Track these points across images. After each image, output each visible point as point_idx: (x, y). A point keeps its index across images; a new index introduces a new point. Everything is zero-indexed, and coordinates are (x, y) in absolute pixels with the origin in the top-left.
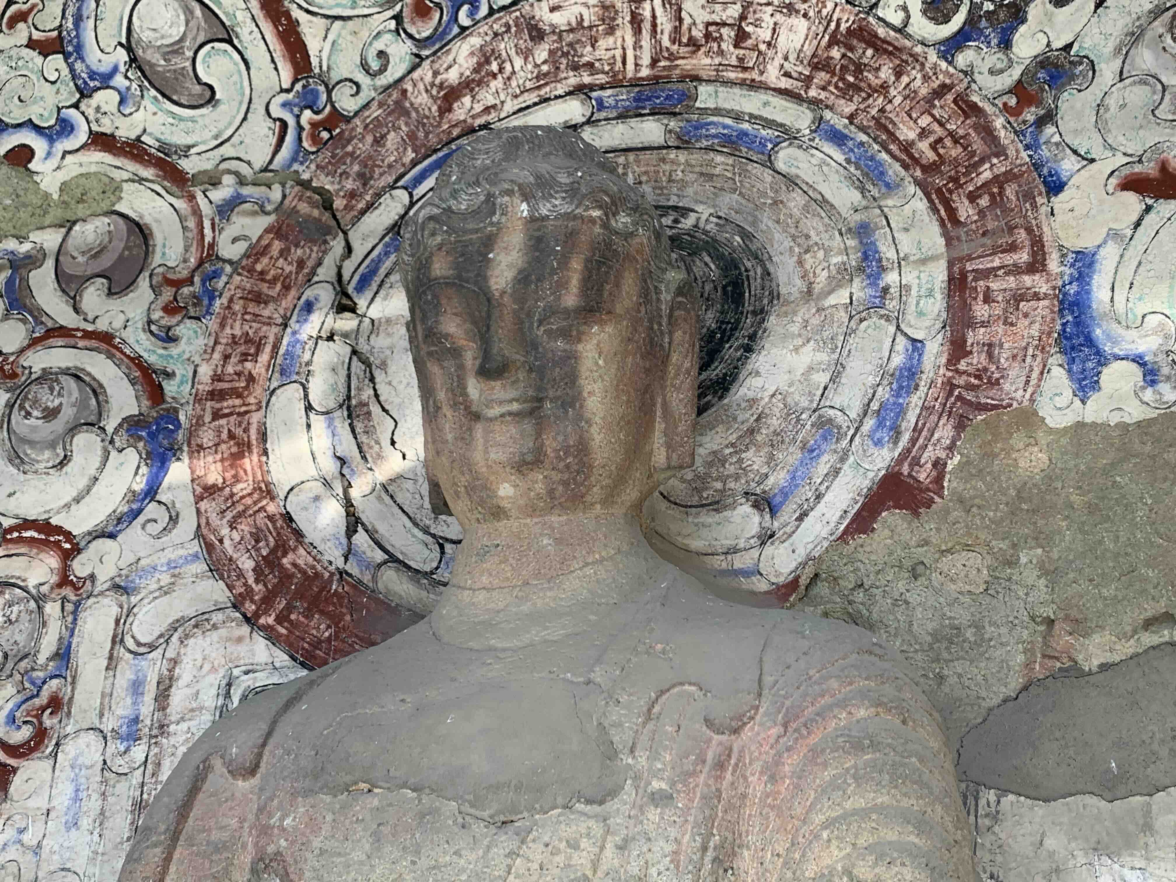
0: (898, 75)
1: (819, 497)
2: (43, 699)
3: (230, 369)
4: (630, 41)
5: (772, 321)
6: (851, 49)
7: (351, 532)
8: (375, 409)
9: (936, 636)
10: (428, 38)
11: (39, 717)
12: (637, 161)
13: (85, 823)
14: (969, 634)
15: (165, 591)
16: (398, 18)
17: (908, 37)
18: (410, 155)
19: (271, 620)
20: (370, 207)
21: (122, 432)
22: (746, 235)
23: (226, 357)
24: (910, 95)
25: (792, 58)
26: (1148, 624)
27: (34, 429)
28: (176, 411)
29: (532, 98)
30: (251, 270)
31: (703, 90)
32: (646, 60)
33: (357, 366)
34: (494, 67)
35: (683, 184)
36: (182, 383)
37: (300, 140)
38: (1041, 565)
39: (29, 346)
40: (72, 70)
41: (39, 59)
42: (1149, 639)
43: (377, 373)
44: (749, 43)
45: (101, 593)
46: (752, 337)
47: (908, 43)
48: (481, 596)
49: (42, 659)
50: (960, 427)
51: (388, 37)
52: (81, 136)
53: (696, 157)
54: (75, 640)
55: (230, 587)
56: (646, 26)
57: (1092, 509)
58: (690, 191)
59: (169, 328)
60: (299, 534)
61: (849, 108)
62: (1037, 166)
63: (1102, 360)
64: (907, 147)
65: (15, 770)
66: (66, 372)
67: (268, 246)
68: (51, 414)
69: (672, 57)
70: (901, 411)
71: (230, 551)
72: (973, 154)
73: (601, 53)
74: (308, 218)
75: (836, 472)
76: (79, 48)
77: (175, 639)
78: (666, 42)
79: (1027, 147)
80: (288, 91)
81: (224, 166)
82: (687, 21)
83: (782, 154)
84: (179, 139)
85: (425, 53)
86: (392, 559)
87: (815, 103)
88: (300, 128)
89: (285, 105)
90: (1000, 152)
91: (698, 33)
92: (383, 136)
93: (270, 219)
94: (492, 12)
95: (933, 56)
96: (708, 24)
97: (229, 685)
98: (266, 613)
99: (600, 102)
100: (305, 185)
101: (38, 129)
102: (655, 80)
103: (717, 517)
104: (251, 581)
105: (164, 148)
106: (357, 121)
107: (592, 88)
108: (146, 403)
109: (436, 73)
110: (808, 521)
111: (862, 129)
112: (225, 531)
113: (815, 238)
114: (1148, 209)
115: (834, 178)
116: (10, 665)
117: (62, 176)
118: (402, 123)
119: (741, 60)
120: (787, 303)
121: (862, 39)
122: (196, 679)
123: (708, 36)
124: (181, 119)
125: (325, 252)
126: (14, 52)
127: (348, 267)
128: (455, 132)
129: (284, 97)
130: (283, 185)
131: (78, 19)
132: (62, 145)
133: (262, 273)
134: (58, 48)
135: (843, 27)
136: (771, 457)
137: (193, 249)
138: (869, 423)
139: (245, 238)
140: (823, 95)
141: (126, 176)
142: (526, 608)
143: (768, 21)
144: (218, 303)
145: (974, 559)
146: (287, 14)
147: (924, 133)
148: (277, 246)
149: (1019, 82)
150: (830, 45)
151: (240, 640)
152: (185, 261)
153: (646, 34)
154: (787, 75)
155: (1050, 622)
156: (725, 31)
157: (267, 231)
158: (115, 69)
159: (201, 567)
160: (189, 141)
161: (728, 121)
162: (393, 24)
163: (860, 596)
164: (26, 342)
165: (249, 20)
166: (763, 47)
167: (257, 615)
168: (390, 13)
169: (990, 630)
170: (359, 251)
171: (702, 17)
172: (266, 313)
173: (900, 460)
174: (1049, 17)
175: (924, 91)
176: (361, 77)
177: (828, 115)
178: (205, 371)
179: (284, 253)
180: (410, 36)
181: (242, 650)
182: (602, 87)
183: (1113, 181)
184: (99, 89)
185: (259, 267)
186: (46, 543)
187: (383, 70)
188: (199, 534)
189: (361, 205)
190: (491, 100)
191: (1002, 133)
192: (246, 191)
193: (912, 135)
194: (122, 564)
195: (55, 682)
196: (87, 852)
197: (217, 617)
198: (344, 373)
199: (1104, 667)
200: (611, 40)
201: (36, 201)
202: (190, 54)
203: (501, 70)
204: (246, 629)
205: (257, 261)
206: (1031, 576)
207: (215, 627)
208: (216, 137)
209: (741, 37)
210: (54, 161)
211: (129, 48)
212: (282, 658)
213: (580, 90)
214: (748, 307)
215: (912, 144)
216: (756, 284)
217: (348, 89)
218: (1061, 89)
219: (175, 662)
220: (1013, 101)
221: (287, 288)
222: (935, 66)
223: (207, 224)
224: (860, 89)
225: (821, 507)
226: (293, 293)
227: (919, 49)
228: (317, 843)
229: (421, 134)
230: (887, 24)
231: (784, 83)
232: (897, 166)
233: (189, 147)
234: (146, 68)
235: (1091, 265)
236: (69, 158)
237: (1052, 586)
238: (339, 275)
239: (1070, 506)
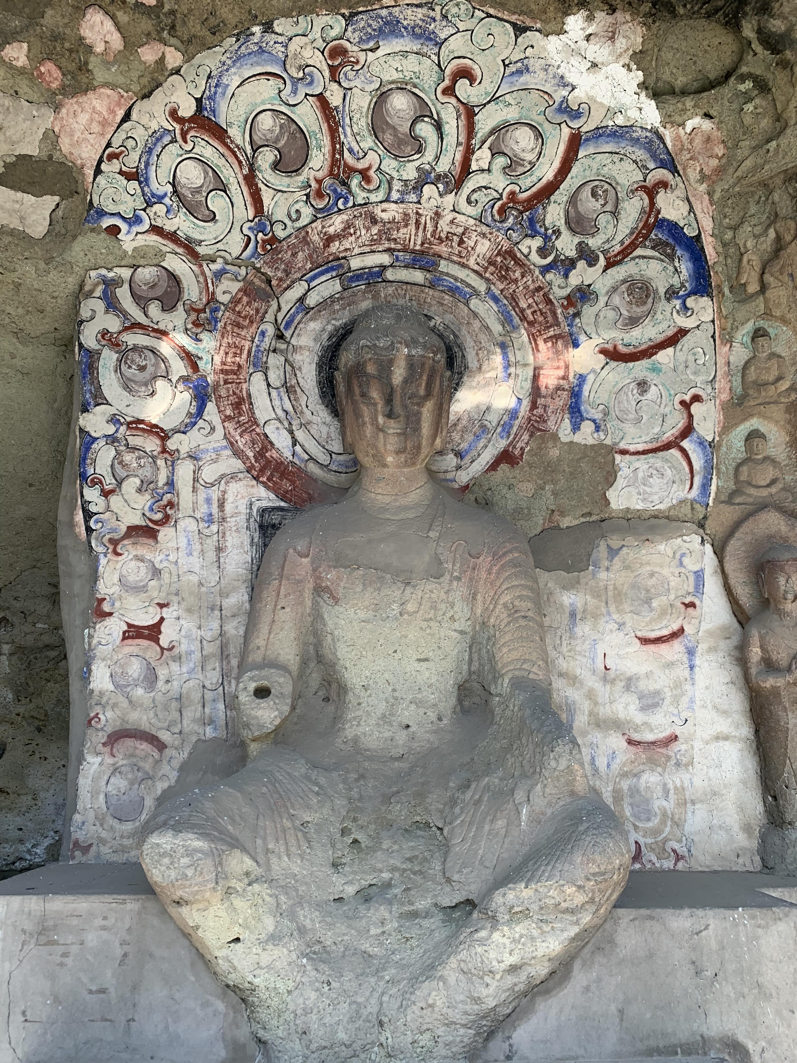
0: (523, 276)
1: (479, 455)
2: (165, 501)
3: (229, 360)
4: (413, 232)
5: (465, 378)
6: (505, 259)
7: (294, 444)
8: (298, 390)
9: (515, 510)
10: (321, 209)
11: (165, 509)
12: (411, 290)
13: (195, 554)
14: (526, 511)
15: (215, 461)
16: (308, 195)
17: (529, 260)
18: (309, 266)
19: (265, 479)
20: (288, 287)
21: (181, 383)
22: (455, 336)
23: (227, 353)
24: (526, 287)
25: (481, 256)
26: (583, 516)
27: (134, 375)
28: (206, 377)
29: (367, 249)
30: (234, 310)
31: (443, 262)
32: (419, 242)
33: (288, 368)
34: (352, 231)
35: (430, 305)
36: (206, 363)
37: (257, 248)
38: (553, 491)
39: (123, 331)
40: (143, 191)
41: (126, 182)
42: (583, 520)
43: (297, 372)
44: (464, 245)
45: (184, 459)
46: (457, 384)
47: (528, 263)
48: (380, 497)
49: (160, 484)
50: (531, 436)
51: (301, 204)
52: (146, 226)
53: (437, 294)
54: (175, 478)
55: (244, 463)
56: (422, 227)
57: (571, 473)
58: (433, 309)
59: (197, 334)
60: (272, 443)
61: (501, 287)
62: (571, 335)
63: (583, 419)
64: (522, 311)
65: (158, 531)
66: (146, 348)
67: (241, 299)
68: (142, 369)
69: (430, 243)
70: (511, 426)
71: (242, 447)
72: (547, 322)
73: (400, 235)
74: (259, 288)
75: (486, 446)
76: (147, 180)
77: (223, 482)
78: (429, 236)
79: (568, 325)
80: (252, 221)
81: (218, 254)
82: (439, 229)
83: (472, 301)
84: (196, 235)
85: (319, 216)
86: (311, 458)
87: (487, 280)
88: (257, 242)
89: (250, 228)
90: (558, 324)
91: (443, 235)
92: (296, 253)
93: (241, 284)
94: (354, 205)
95: (537, 272)
96: (448, 233)
97: (251, 504)
98: (262, 476)
99: (397, 257)
100: (258, 270)
101: (123, 218)
102: (422, 252)
103: (442, 458)
104: (253, 461)
105: (188, 238)
106: (284, 243)
107: (394, 250)
108: (190, 371)
109: (323, 227)
110: (474, 464)
111: (506, 297)
112: (238, 438)
113: (483, 344)
114: (607, 363)
115: (492, 317)
116: (145, 486)
117: (135, 244)
118: (306, 248)
119: (460, 252)
120: (471, 371)
121: (510, 256)
122: (235, 501)
123: (447, 238)
124: (198, 226)
125: (269, 307)
126: (111, 174)
127: (280, 317)
128: (331, 258)
129: (249, 224)
130: (247, 267)
131: (147, 164)
132: (135, 229)
133: (239, 312)
134: (135, 177)
135: (504, 248)
136: (462, 436)
137: (204, 294)
138: (499, 429)
139: (229, 292)
140: (491, 277)
141: (168, 250)
142: (398, 504)
143: (474, 238)
144: (219, 325)
145: (530, 485)
146: (256, 185)
147: (529, 306)
148: (245, 299)
149: (569, 295)
150: (497, 255)
151: (253, 486)
152: (200, 299)
153: (421, 230)
154: (478, 264)
155: (553, 511)
156: (455, 237)
157: (240, 290)
158: (166, 195)
159: (229, 452)
160: (202, 238)
161: (452, 280)
162: (304, 198)
163: (489, 493)
164: (121, 328)
165: (236, 183)
166: (470, 249)
167: (258, 476)
168: (304, 192)
169: (533, 511)
170: (285, 309)
171: (446, 229)
172: (243, 333)
173: (509, 445)
174: (585, 270)
175: (532, 287)
176: (287, 221)
177: (493, 287)
178: (218, 359)
179: (249, 303)
180: (312, 206)
181: (255, 491)
182: (399, 251)
183: (597, 349)
184: (156, 203)
185: (237, 309)
186: (151, 431)
187: (298, 219)
188: (225, 437)
189: (285, 285)
190: (348, 246)
191: (560, 316)
192: (228, 267)
193: (525, 306)
194: (192, 446)
195: (169, 495)
196: (199, 565)
197: (241, 475)
198: (282, 370)
199: (568, 528)
200: (406, 230)
201: (119, 253)
202: (205, 194)
203: (355, 233)
204: (254, 482)
205: (236, 306)
206: (549, 494)
207: (240, 479)
208: (215, 239)
209: (461, 242)
210: (132, 236)
211: (174, 186)
212: (272, 496)
213: (389, 250)
214: (456, 370)
215: (524, 310)
216: (459, 360)
217: (281, 226)
218: (584, 303)
219: (224, 492)
220: (565, 303)
221: (251, 322)
222: (537, 277)
223: (209, 281)
224: (506, 279)
225: (480, 459)
226: (255, 325)
227: (532, 267)
228: (342, 584)
229: (315, 256)
230: (522, 253)
231: (476, 267)
232: (518, 318)
233: (202, 241)
234: (182, 197)
235: (584, 381)
236: (139, 235)
237: (555, 498)
238: (276, 320)
239: (564, 471)
